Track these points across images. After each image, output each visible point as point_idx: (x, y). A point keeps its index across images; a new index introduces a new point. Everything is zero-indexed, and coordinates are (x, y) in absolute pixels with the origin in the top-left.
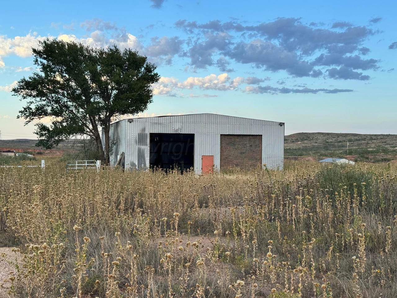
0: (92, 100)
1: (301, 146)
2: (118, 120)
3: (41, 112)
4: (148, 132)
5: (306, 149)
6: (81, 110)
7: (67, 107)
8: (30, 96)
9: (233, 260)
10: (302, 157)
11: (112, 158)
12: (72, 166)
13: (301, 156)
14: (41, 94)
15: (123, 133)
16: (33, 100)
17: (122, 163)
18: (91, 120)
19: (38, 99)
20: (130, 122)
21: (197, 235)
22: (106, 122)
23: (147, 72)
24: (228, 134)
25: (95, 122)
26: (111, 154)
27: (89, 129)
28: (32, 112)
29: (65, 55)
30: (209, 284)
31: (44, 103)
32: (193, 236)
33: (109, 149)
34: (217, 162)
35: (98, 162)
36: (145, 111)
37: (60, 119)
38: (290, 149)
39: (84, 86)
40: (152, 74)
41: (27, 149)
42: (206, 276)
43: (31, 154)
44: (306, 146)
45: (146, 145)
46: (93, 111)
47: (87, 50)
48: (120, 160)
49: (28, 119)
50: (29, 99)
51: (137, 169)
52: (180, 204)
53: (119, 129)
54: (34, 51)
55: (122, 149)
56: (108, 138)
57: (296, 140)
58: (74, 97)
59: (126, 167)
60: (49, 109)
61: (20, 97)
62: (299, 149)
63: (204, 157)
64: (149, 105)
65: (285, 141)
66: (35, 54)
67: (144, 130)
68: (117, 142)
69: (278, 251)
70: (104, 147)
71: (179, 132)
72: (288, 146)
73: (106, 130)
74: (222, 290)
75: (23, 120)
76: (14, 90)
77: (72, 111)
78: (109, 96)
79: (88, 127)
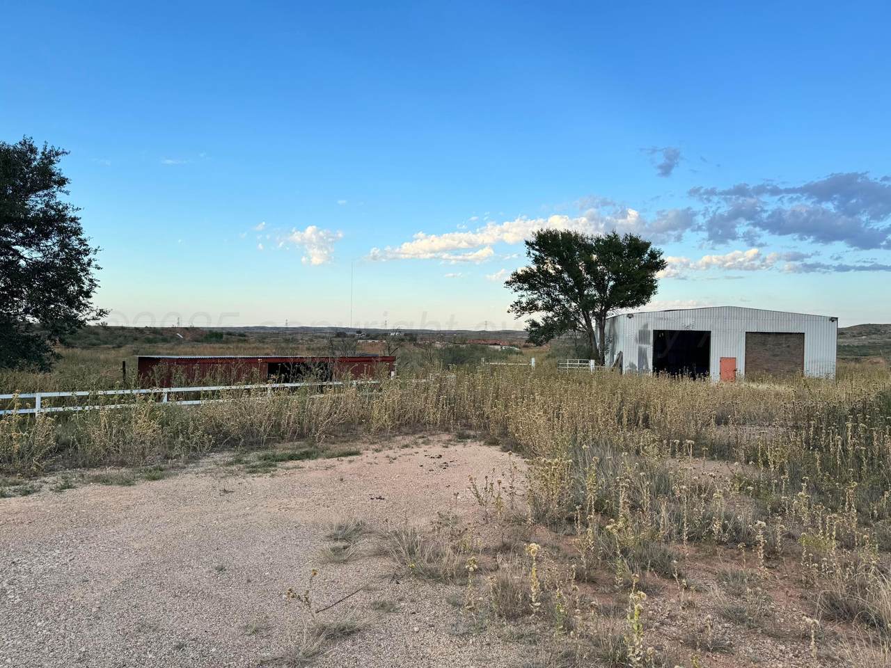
0: (586, 292)
1: (866, 343)
2: (615, 315)
3: (531, 307)
4: (651, 329)
5: (873, 346)
6: (574, 304)
7: (559, 301)
8: (521, 289)
9: (757, 495)
10: (868, 357)
11: (607, 357)
12: (562, 365)
13: (865, 356)
14: (532, 287)
15: (622, 328)
16: (525, 293)
17: (619, 364)
18: (583, 314)
19: (529, 293)
20: (630, 318)
21: (713, 459)
22: (601, 317)
23: (651, 258)
24: (756, 331)
25: (588, 317)
26: (607, 353)
27: (582, 324)
28: (523, 307)
29: (558, 246)
30: (728, 518)
31: (535, 296)
32: (709, 460)
33: (604, 348)
34: (741, 366)
35: (592, 362)
36: (648, 304)
37: (550, 314)
38: (848, 346)
39: (578, 279)
40: (658, 260)
41: (513, 341)
42: (724, 509)
43: (517, 347)
44: (874, 343)
45: (649, 344)
46: (587, 305)
47: (581, 238)
48: (618, 360)
49: (519, 314)
50: (520, 292)
51: (637, 372)
52: (693, 422)
53: (616, 325)
54: (527, 243)
55: (619, 348)
56: (603, 334)
57: (858, 334)
58: (565, 290)
59: (624, 369)
60: (540, 303)
61: (512, 290)
62: (864, 346)
63: (722, 360)
64: (653, 297)
65: (840, 336)
66: (527, 246)
67: (646, 326)
68: (614, 339)
69: (815, 489)
70: (598, 344)
71: (691, 329)
72: (845, 342)
73: (602, 328)
74: (743, 527)
75: (513, 315)
76: (507, 283)
77: (564, 305)
78: (605, 287)
79: (581, 323)
